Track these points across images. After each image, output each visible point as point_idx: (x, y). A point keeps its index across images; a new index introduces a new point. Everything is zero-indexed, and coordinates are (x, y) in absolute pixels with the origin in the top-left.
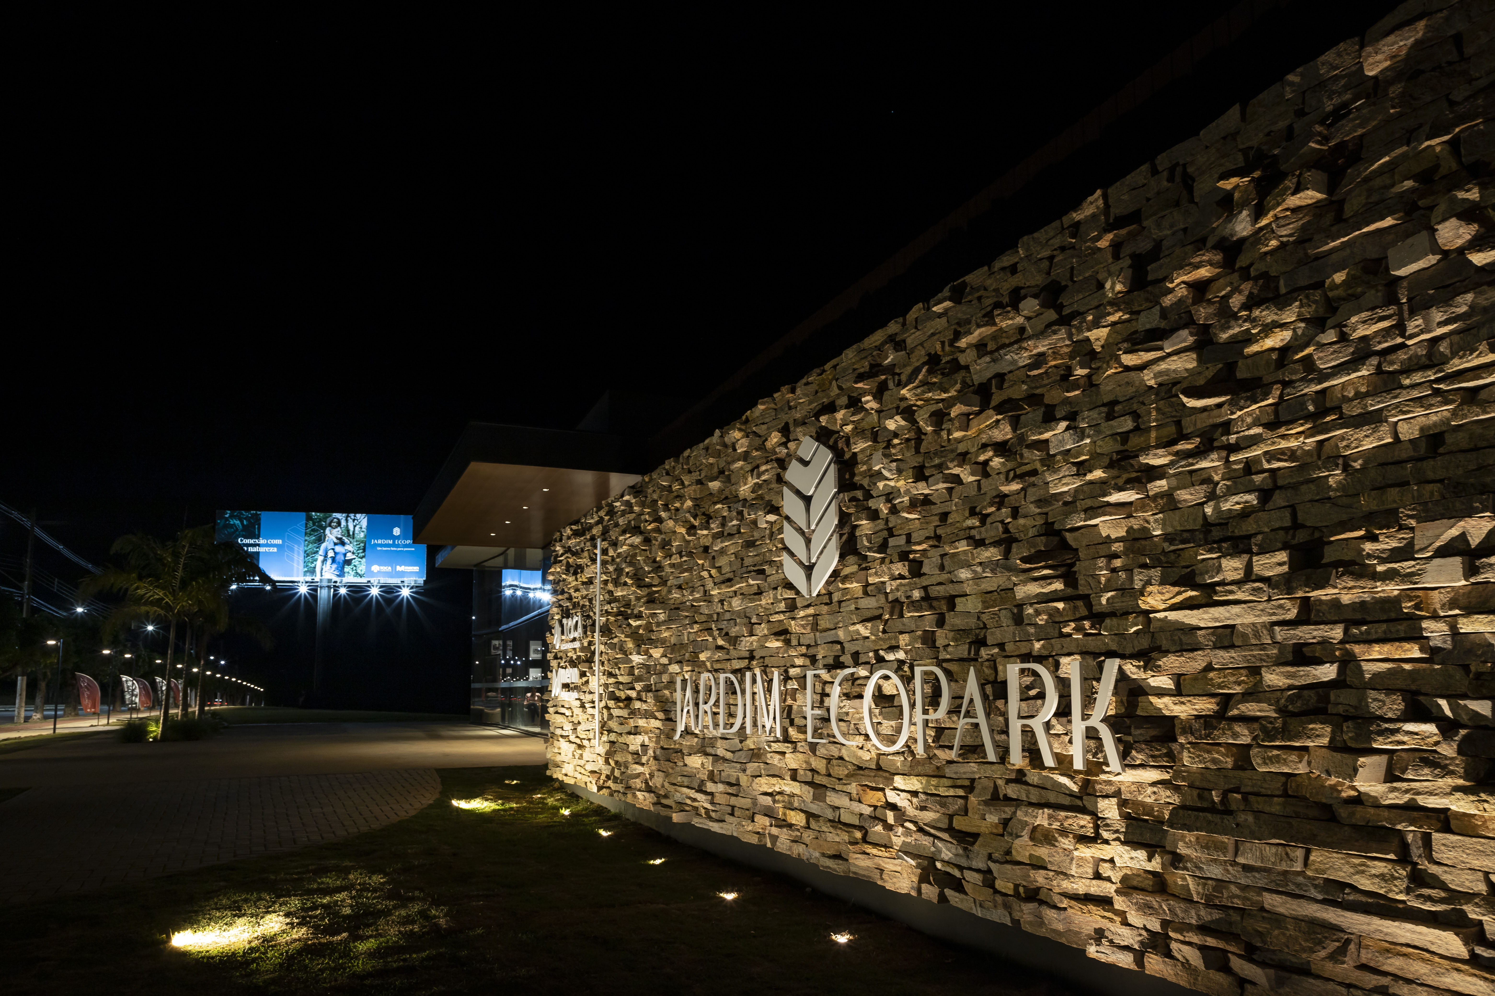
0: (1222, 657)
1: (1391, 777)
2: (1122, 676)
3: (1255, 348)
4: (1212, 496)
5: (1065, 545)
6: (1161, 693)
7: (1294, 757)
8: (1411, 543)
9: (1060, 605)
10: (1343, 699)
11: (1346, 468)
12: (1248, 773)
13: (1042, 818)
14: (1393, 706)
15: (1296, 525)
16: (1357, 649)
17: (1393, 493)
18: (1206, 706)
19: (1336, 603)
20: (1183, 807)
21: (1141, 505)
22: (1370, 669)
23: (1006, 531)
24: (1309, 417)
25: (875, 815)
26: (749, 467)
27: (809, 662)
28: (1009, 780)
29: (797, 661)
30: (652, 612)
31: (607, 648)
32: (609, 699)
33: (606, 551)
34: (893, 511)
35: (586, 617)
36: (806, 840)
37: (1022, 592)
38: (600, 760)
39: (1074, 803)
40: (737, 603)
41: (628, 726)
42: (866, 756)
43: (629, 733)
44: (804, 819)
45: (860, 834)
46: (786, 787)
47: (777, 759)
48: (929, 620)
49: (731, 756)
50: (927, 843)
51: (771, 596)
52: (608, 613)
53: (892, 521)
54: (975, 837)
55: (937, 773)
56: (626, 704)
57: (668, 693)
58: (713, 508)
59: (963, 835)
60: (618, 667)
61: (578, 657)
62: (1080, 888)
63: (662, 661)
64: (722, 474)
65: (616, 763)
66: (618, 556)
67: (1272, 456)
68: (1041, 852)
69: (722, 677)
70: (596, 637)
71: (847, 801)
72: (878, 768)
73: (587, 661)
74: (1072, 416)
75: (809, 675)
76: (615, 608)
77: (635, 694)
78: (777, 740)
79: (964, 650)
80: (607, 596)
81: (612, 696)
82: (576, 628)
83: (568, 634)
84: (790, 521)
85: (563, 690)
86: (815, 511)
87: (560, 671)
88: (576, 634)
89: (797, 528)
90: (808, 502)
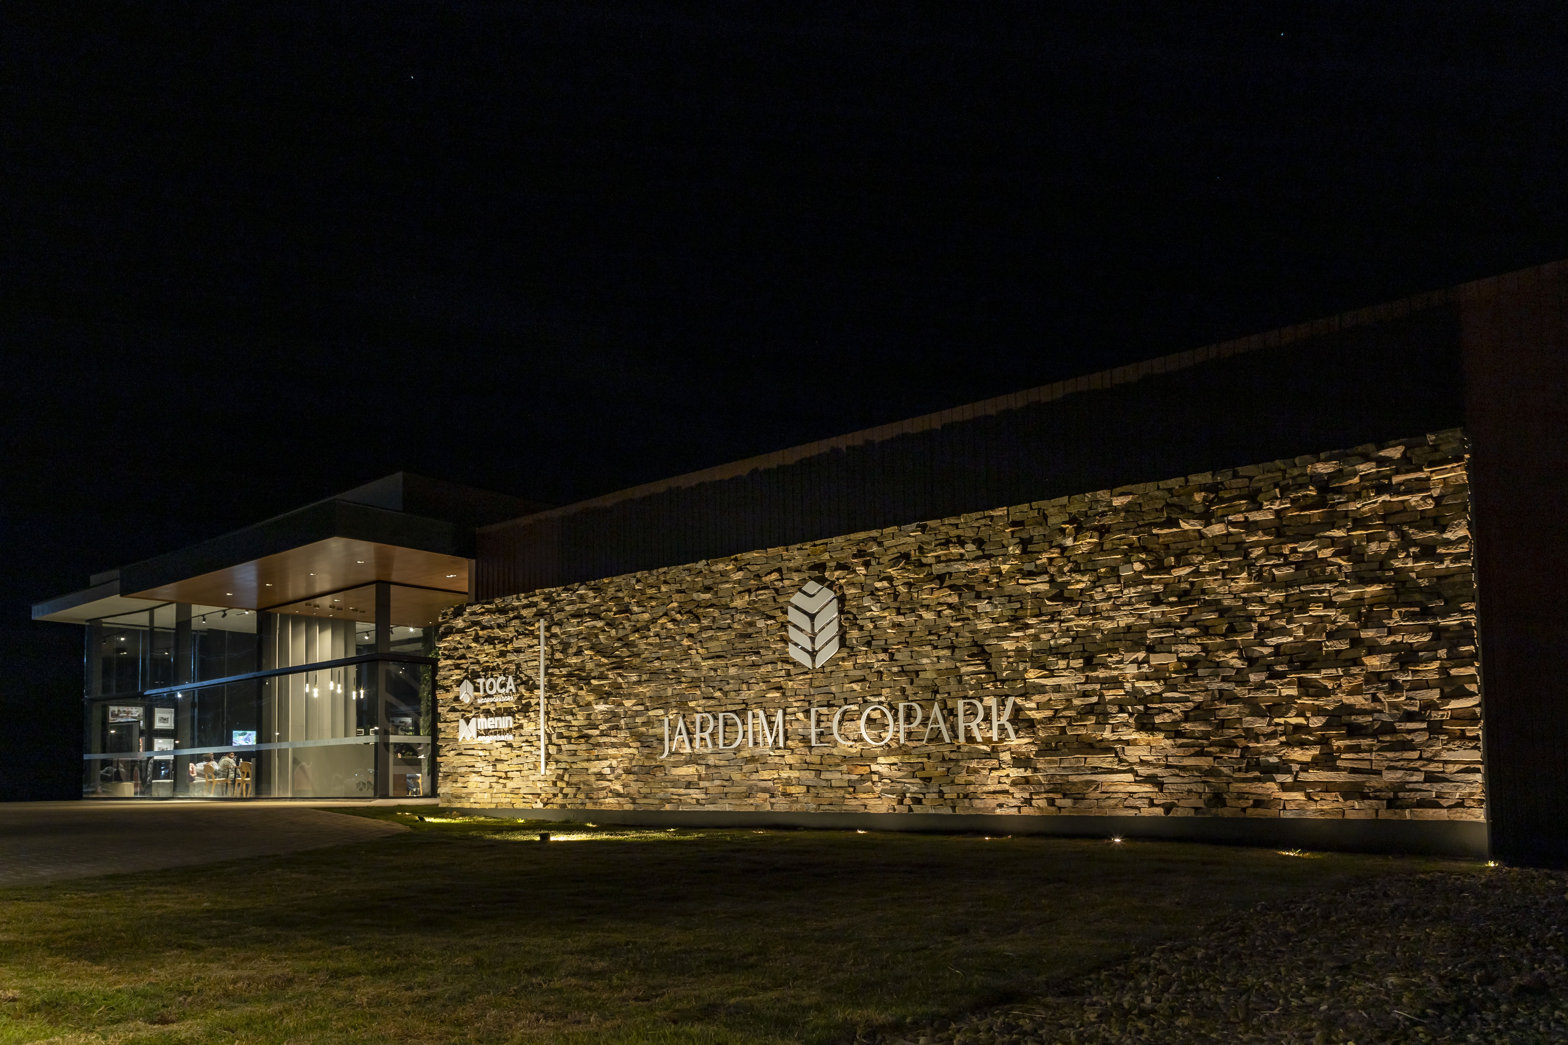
0: (1054, 696)
1: (1114, 732)
2: (1015, 704)
3: (1072, 587)
4: (1053, 637)
5: (985, 652)
6: (1030, 709)
7: (1082, 729)
8: (1122, 659)
9: (983, 676)
10: (1098, 709)
11: (1102, 633)
12: (1064, 736)
14: (1115, 709)
15: (1084, 651)
16: (1104, 692)
17: (1117, 643)
18: (1049, 713)
19: (1097, 677)
20: (1040, 750)
21: (1023, 638)
22: (1107, 698)
24: (1091, 614)
25: (863, 779)
26: (742, 589)
27: (806, 704)
28: (952, 751)
29: (795, 704)
30: (620, 675)
31: (552, 701)
32: (558, 738)
33: (548, 629)
34: (875, 627)
35: (516, 678)
36: (805, 800)
37: (964, 670)
38: (539, 785)
39: (987, 756)
40: (732, 671)
41: (585, 755)
42: (854, 750)
43: (588, 760)
44: (804, 789)
45: (851, 790)
46: (784, 774)
47: (777, 760)
48: (903, 681)
49: (726, 763)
50: (899, 786)
51: (770, 667)
52: (552, 675)
53: (874, 632)
54: (930, 779)
55: (906, 753)
56: (583, 740)
57: (644, 729)
58: (701, 610)
59: (923, 779)
60: (573, 714)
61: (500, 709)
62: (991, 788)
63: (635, 708)
64: (708, 589)
65: (568, 783)
66: (564, 633)
67: (1077, 626)
68: (972, 778)
69: (721, 716)
70: (541, 693)
71: (838, 775)
72: (861, 756)
73: (519, 711)
74: (990, 598)
75: (813, 711)
76: (564, 671)
77: (597, 732)
78: (779, 748)
79: (929, 695)
80: (553, 663)
81: (560, 736)
82: (503, 686)
83: (485, 691)
84: (795, 626)
85: (478, 735)
86: (819, 623)
87: (474, 720)
88: (503, 691)
89: (802, 630)
90: (812, 617)
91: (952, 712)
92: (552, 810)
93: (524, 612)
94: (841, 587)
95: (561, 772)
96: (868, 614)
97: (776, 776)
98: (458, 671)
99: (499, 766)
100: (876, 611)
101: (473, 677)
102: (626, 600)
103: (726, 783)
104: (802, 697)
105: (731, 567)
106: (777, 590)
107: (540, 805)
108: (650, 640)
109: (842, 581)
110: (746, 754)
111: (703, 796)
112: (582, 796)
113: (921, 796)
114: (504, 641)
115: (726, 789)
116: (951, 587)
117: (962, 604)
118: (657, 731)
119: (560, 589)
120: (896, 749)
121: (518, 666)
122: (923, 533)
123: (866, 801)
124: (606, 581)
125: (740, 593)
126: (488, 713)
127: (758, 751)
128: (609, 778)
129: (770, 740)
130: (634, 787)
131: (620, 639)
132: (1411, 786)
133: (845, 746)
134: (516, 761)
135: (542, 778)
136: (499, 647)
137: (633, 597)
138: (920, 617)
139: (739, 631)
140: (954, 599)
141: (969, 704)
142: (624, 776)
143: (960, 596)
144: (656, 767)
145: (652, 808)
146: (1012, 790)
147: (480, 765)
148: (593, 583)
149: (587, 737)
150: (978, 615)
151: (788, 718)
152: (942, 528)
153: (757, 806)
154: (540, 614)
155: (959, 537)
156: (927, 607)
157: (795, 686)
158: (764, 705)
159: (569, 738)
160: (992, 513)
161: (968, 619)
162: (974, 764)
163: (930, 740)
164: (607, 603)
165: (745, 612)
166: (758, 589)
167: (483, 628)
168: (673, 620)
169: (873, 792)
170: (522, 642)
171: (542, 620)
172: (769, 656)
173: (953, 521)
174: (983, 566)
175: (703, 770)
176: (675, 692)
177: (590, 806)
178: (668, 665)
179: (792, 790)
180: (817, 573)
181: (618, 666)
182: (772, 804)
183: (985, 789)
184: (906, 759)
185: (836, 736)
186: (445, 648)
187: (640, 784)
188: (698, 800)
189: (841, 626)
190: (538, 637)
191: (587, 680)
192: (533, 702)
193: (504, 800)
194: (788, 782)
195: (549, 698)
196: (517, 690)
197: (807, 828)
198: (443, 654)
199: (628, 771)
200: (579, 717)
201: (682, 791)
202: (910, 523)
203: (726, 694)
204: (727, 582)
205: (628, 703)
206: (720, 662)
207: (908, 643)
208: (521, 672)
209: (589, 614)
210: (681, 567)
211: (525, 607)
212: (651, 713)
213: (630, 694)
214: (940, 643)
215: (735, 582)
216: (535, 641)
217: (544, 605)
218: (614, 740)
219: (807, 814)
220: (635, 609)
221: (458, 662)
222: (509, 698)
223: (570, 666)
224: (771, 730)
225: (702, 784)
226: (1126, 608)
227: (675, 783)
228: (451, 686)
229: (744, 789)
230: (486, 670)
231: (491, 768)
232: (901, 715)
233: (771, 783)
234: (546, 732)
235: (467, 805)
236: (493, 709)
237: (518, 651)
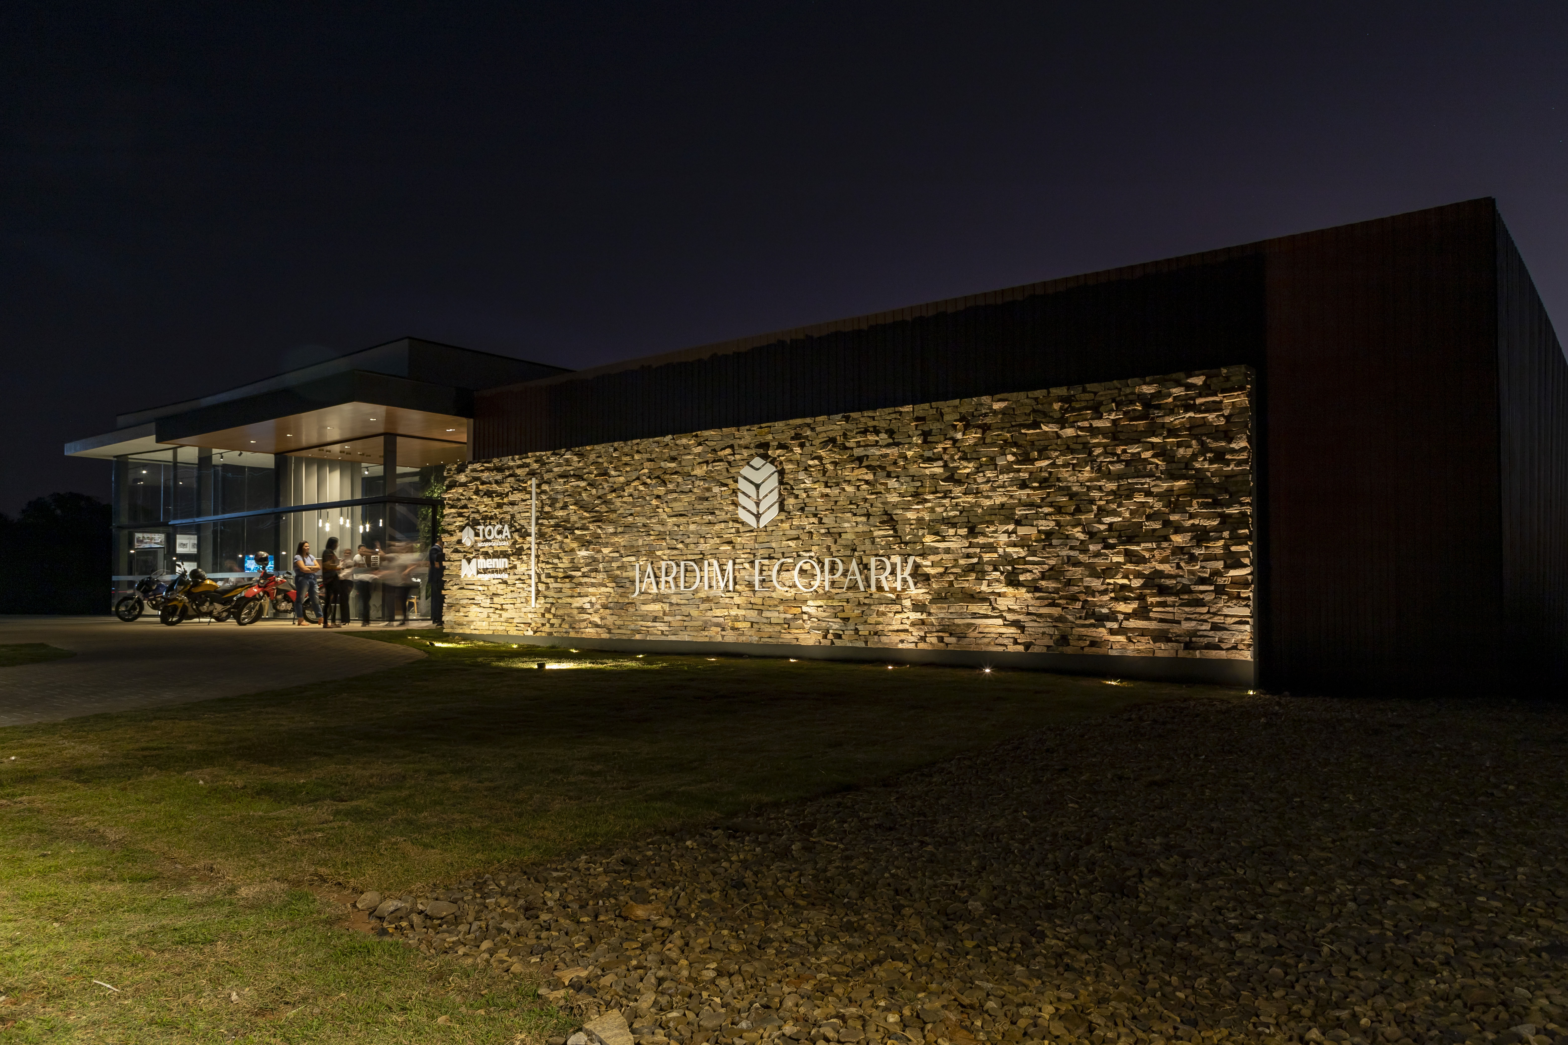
0: (945, 557)
1: (989, 585)
4: (945, 511)
5: (893, 519)
7: (965, 583)
8: (996, 530)
9: (891, 539)
10: (978, 568)
12: (951, 588)
15: (969, 522)
19: (978, 543)
23: (868, 512)
24: (974, 493)
25: (795, 618)
26: (701, 460)
27: (752, 556)
28: (866, 598)
29: (743, 556)
30: (599, 527)
31: (541, 547)
32: (546, 577)
33: (539, 486)
34: (808, 496)
35: (511, 526)
36: (750, 634)
37: (876, 533)
38: (530, 615)
39: (893, 602)
40: (692, 527)
41: (569, 592)
42: (789, 595)
43: (572, 597)
44: (749, 625)
45: (786, 626)
46: (733, 612)
47: (727, 600)
48: (829, 541)
49: (686, 602)
50: (824, 624)
51: (723, 525)
52: (542, 524)
53: (807, 500)
54: (849, 619)
55: (830, 598)
56: (567, 580)
57: (618, 572)
58: (668, 476)
59: (843, 619)
60: (559, 558)
61: (497, 551)
62: (896, 628)
63: (611, 555)
64: (673, 459)
65: (554, 615)
66: (552, 490)
67: (964, 502)
68: (881, 619)
69: (682, 563)
70: (532, 539)
71: (776, 614)
72: (795, 599)
73: (513, 554)
74: (898, 477)
75: (757, 562)
76: (552, 522)
77: (579, 574)
78: (729, 591)
79: (848, 553)
80: (542, 515)
81: (548, 576)
82: (500, 532)
83: (484, 536)
84: (743, 493)
85: (478, 573)
86: (763, 491)
87: (474, 560)
88: (500, 537)
89: (749, 497)
90: (757, 486)
91: (866, 567)
92: (541, 636)
93: (519, 471)
94: (781, 463)
95: (548, 606)
96: (802, 486)
97: (726, 614)
98: (461, 519)
99: (496, 600)
100: (809, 484)
101: (474, 524)
102: (605, 465)
103: (685, 618)
104: (749, 551)
105: (693, 442)
106: (729, 463)
107: (531, 633)
108: (625, 499)
109: (782, 458)
110: (702, 595)
111: (667, 628)
112: (567, 626)
113: (841, 633)
114: (501, 495)
115: (686, 624)
116: (868, 467)
117: (876, 481)
118: (630, 574)
119: (549, 453)
120: (822, 595)
121: (513, 516)
122: (847, 422)
123: (798, 636)
124: (588, 448)
125: (699, 463)
126: (486, 555)
127: (712, 593)
128: (589, 611)
129: (722, 585)
130: (610, 620)
131: (599, 497)
132: (1201, 633)
133: (781, 591)
134: (510, 595)
135: (533, 610)
136: (497, 499)
137: (611, 463)
138: (844, 489)
139: (698, 495)
140: (870, 477)
141: (880, 560)
142: (602, 610)
143: (875, 474)
144: (628, 603)
145: (624, 637)
146: (911, 629)
147: (479, 598)
148: (577, 449)
149: (571, 577)
150: (888, 490)
151: (737, 567)
152: (862, 419)
153: (711, 637)
154: (532, 474)
155: (874, 427)
156: (849, 482)
157: (743, 542)
158: (718, 556)
159: (556, 578)
160: (901, 409)
161: (881, 493)
162: (882, 608)
163: (849, 588)
164: (588, 466)
165: (703, 479)
166: (714, 461)
167: (483, 483)
168: (644, 484)
169: (804, 628)
170: (517, 496)
171: (534, 479)
172: (723, 516)
173: (871, 414)
174: (893, 452)
175: (667, 607)
176: (645, 543)
177: (572, 634)
178: (640, 521)
179: (739, 625)
180: (762, 451)
181: (598, 520)
182: (723, 636)
183: (891, 628)
184: (830, 603)
185: (775, 583)
186: (449, 499)
187: (615, 617)
188: (662, 631)
189: (780, 494)
190: (530, 493)
191: (571, 530)
192: (525, 546)
193: (500, 628)
194: (736, 619)
195: (539, 544)
196: (512, 536)
197: (750, 656)
198: (448, 504)
199: (605, 607)
200: (564, 561)
201: (650, 624)
202: (837, 414)
203: (687, 545)
204: (689, 454)
205: (606, 551)
206: (682, 520)
207: (833, 510)
208: (515, 522)
209: (574, 475)
210: (651, 440)
211: (519, 467)
212: (624, 559)
213: (607, 543)
214: (859, 512)
215: (696, 455)
216: (528, 496)
217: (536, 466)
218: (593, 580)
219: (751, 644)
220: (613, 473)
221: (461, 510)
222: (505, 543)
223: (557, 518)
224: (723, 576)
225: (666, 619)
226: (1000, 489)
227: (644, 617)
228: (454, 531)
229: (700, 623)
230: (485, 518)
231: (489, 601)
232: (827, 568)
233: (722, 619)
234: (536, 572)
235: (468, 631)
236: (491, 551)
237: (512, 504)
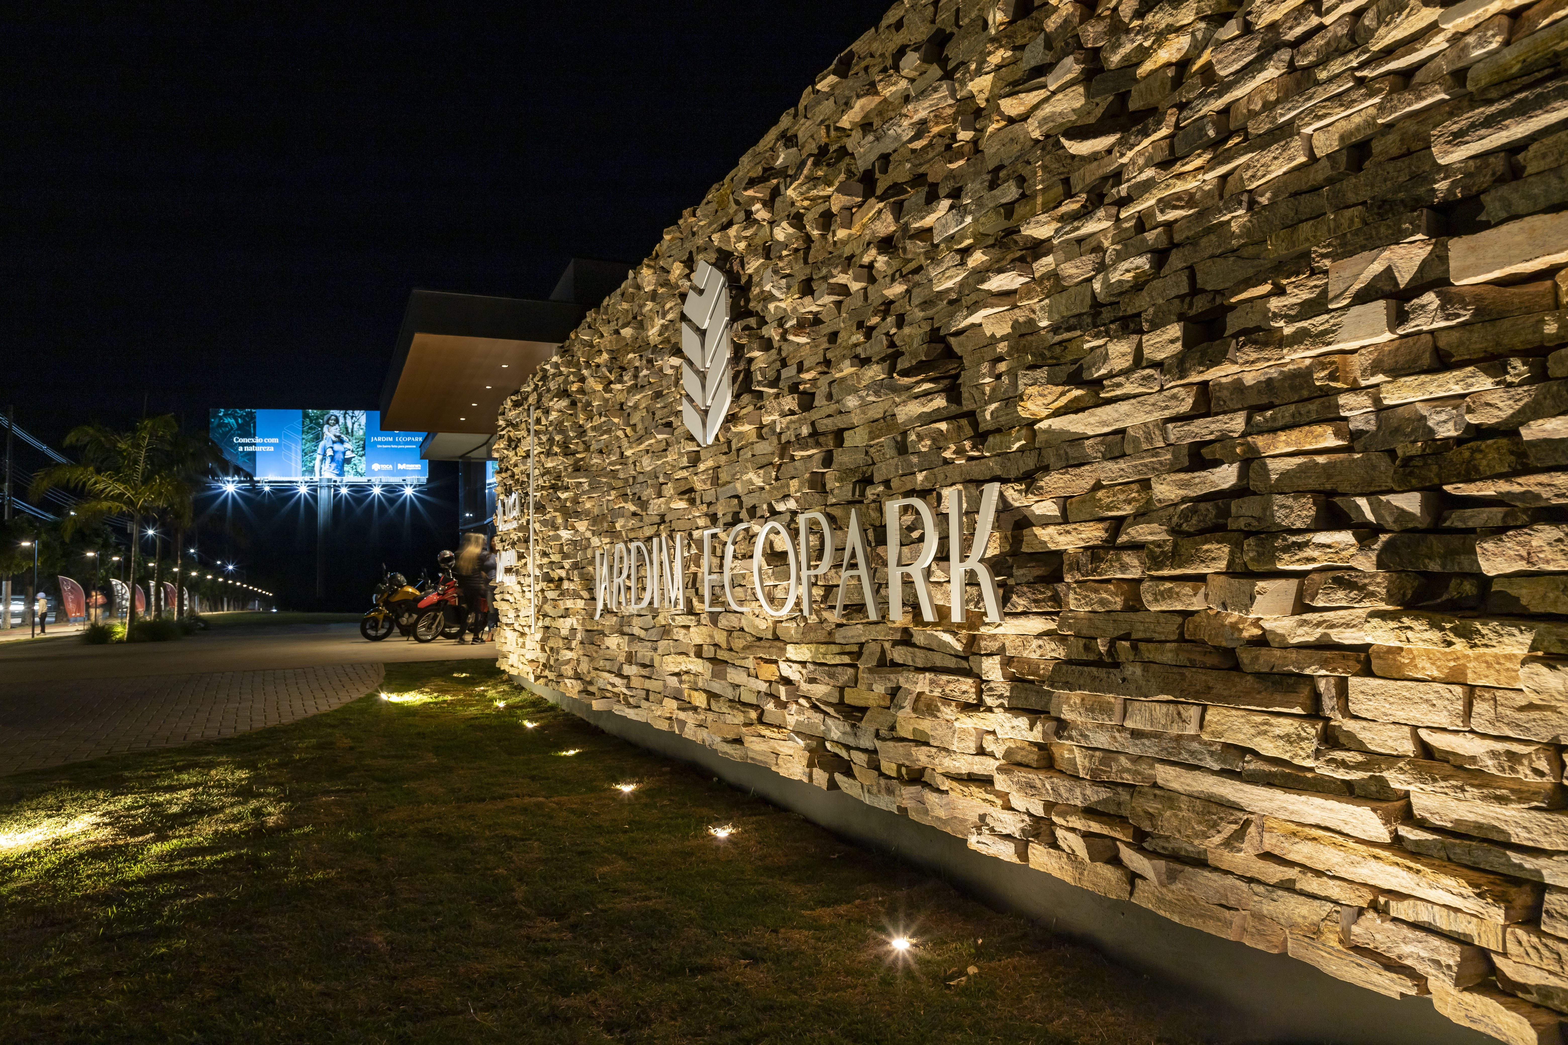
1: (1301, 607)
2: (1003, 505)
3: (1149, 66)
4: (1102, 268)
5: (949, 354)
6: (1046, 522)
7: (1187, 589)
8: (1324, 292)
9: (943, 426)
11: (1251, 205)
13: (922, 684)
14: (1303, 512)
16: (1260, 441)
17: (1307, 227)
18: (1094, 533)
20: (1069, 662)
22: (1276, 467)
23: (892, 344)
42: (763, 624)
44: (706, 700)
45: (756, 714)
50: (817, 721)
54: (864, 711)
62: (962, 766)
71: (745, 678)
72: (775, 637)
79: (848, 491)
82: (514, 506)
84: (688, 361)
85: (505, 574)
87: (504, 554)
89: (694, 368)
90: (703, 336)
91: (880, 535)
113: (846, 755)
123: (776, 747)
141: (908, 510)
150: (934, 251)
169: (782, 726)
182: (681, 723)
232: (803, 544)
